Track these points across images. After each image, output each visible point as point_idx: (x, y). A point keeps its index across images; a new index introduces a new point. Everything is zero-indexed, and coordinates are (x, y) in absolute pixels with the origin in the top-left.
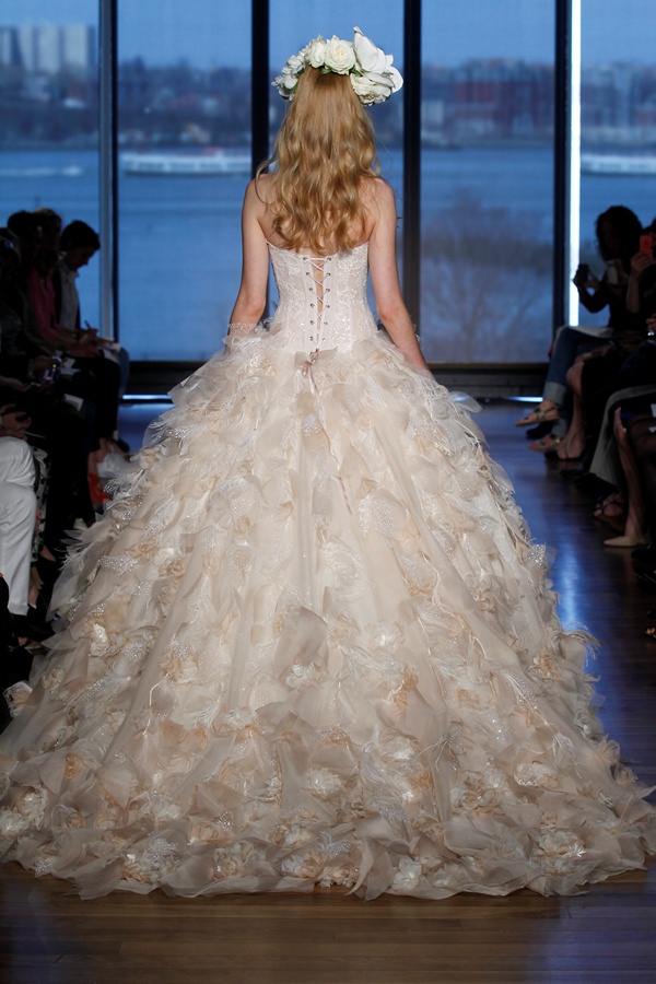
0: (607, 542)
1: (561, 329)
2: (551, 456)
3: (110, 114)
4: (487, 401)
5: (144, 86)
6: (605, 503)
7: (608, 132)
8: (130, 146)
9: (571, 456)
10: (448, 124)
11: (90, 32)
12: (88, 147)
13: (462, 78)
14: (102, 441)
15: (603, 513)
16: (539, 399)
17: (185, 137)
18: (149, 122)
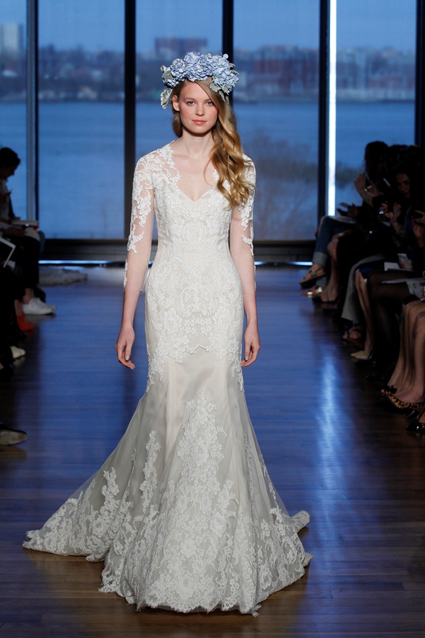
0: (353, 355)
1: (323, 218)
2: (317, 299)
3: (34, 80)
4: (276, 264)
5: (54, 63)
6: (350, 331)
7: (352, 93)
8: (46, 101)
9: (330, 300)
10: (249, 87)
11: (20, 28)
12: (18, 102)
13: (258, 57)
14: (28, 291)
15: (348, 336)
16: (310, 264)
17: (80, 95)
18: (57, 84)
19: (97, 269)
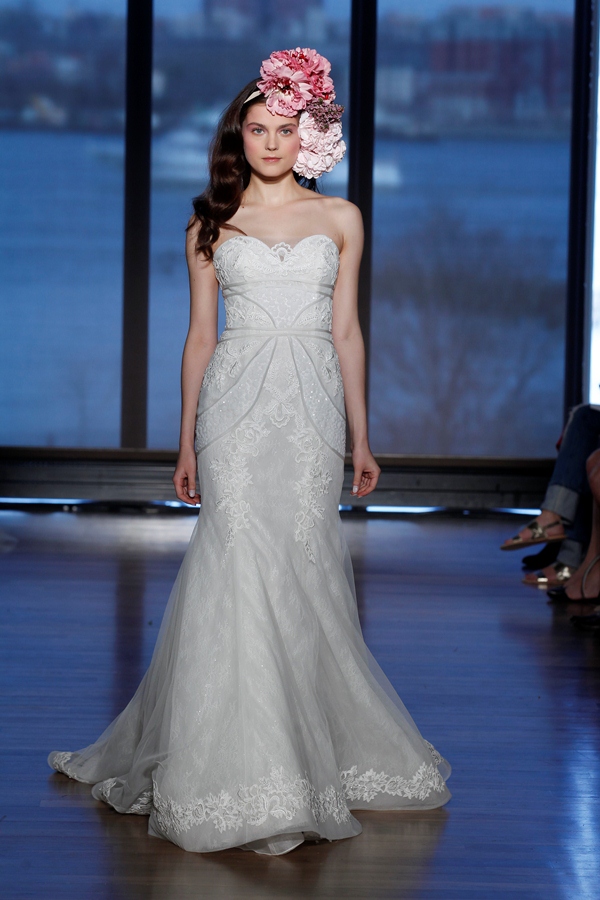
1: (576, 409)
4: (466, 513)
9: (588, 595)
10: (419, 104)
13: (440, 35)
17: (29, 115)
19: (58, 516)
